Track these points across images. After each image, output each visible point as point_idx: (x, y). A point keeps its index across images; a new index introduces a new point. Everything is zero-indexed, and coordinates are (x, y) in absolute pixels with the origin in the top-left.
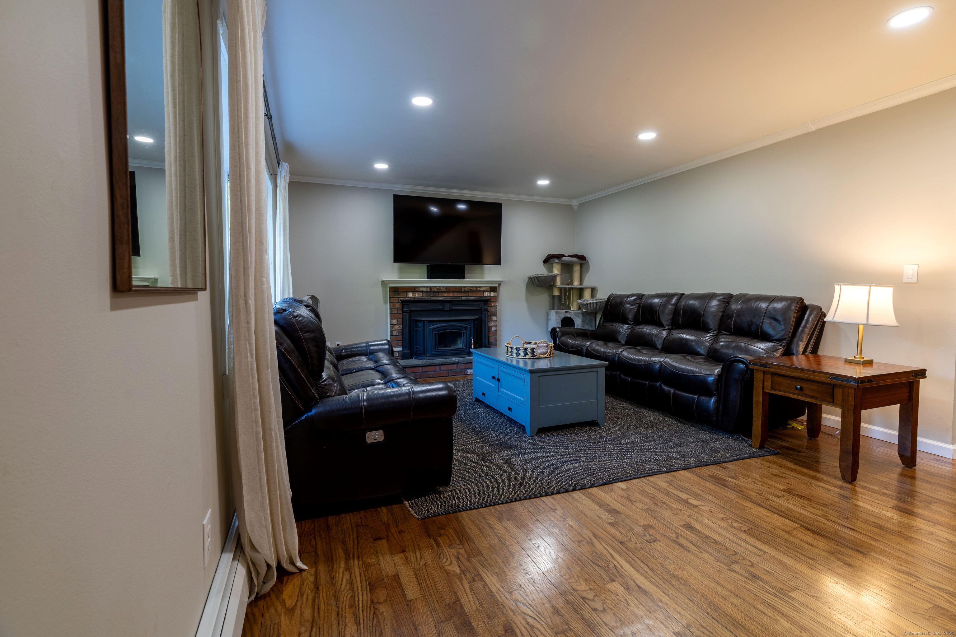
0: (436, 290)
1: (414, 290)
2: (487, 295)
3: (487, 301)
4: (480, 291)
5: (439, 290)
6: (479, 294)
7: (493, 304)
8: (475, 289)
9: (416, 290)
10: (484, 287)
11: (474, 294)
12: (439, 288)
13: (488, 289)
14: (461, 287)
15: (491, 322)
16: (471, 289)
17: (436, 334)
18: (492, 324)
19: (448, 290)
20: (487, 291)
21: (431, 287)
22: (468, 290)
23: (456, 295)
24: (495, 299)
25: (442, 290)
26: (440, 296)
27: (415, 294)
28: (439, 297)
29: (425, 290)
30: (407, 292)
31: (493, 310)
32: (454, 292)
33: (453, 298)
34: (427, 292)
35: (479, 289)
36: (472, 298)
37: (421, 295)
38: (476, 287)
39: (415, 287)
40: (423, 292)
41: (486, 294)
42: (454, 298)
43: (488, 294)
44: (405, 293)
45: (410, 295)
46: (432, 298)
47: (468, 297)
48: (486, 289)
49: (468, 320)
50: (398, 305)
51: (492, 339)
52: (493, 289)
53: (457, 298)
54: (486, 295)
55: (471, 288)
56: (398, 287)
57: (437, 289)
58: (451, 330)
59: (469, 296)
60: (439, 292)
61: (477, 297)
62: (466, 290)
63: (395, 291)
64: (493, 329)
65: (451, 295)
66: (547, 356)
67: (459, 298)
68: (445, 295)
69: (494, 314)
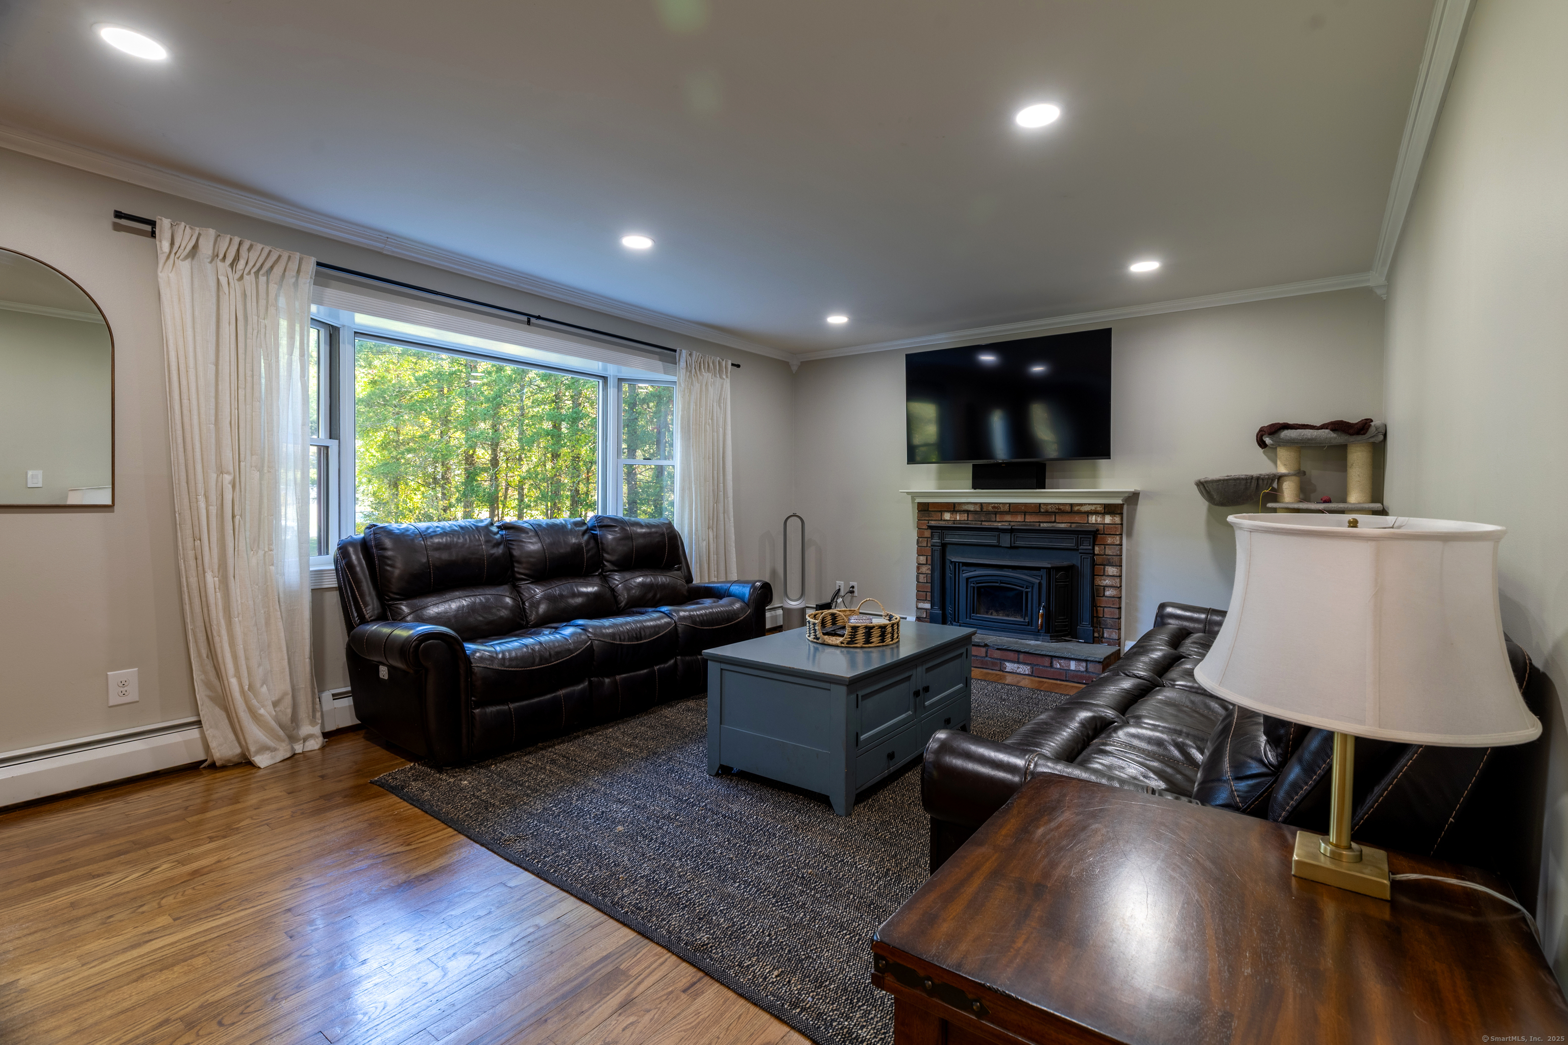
0: (990, 508)
1: (953, 508)
2: (1096, 520)
3: (1094, 535)
4: (1079, 513)
5: (996, 510)
6: (1077, 519)
7: (1109, 540)
8: (1068, 508)
9: (956, 509)
10: (1089, 504)
11: (1067, 518)
12: (996, 506)
13: (1098, 509)
14: (1040, 504)
15: (1104, 577)
16: (1059, 509)
17: (974, 587)
18: (1107, 582)
19: (1013, 509)
20: (1096, 513)
21: (981, 504)
22: (1054, 510)
23: (1029, 519)
24: (1118, 531)
25: (1002, 510)
26: (998, 520)
27: (954, 516)
28: (995, 521)
29: (971, 508)
30: (942, 512)
31: (1109, 551)
32: (1025, 513)
33: (1022, 525)
34: (975, 512)
35: (1076, 508)
36: (1063, 526)
37: (964, 517)
38: (1072, 505)
39: (954, 504)
40: (968, 512)
41: (1093, 519)
42: (1025, 525)
43: (1099, 519)
44: (939, 514)
45: (947, 516)
46: (983, 523)
47: (1054, 524)
48: (1093, 508)
49: (1038, 569)
50: (928, 533)
51: (1107, 614)
52: (1110, 509)
53: (1030, 525)
54: (1094, 522)
55: (1061, 507)
56: (928, 503)
57: (993, 507)
58: (1001, 583)
59: (1055, 522)
60: (996, 513)
61: (1073, 525)
62: (1050, 510)
63: (924, 509)
64: (1108, 593)
65: (1020, 518)
66: (842, 643)
67: (1034, 526)
68: (1008, 518)
69: (1111, 561)
